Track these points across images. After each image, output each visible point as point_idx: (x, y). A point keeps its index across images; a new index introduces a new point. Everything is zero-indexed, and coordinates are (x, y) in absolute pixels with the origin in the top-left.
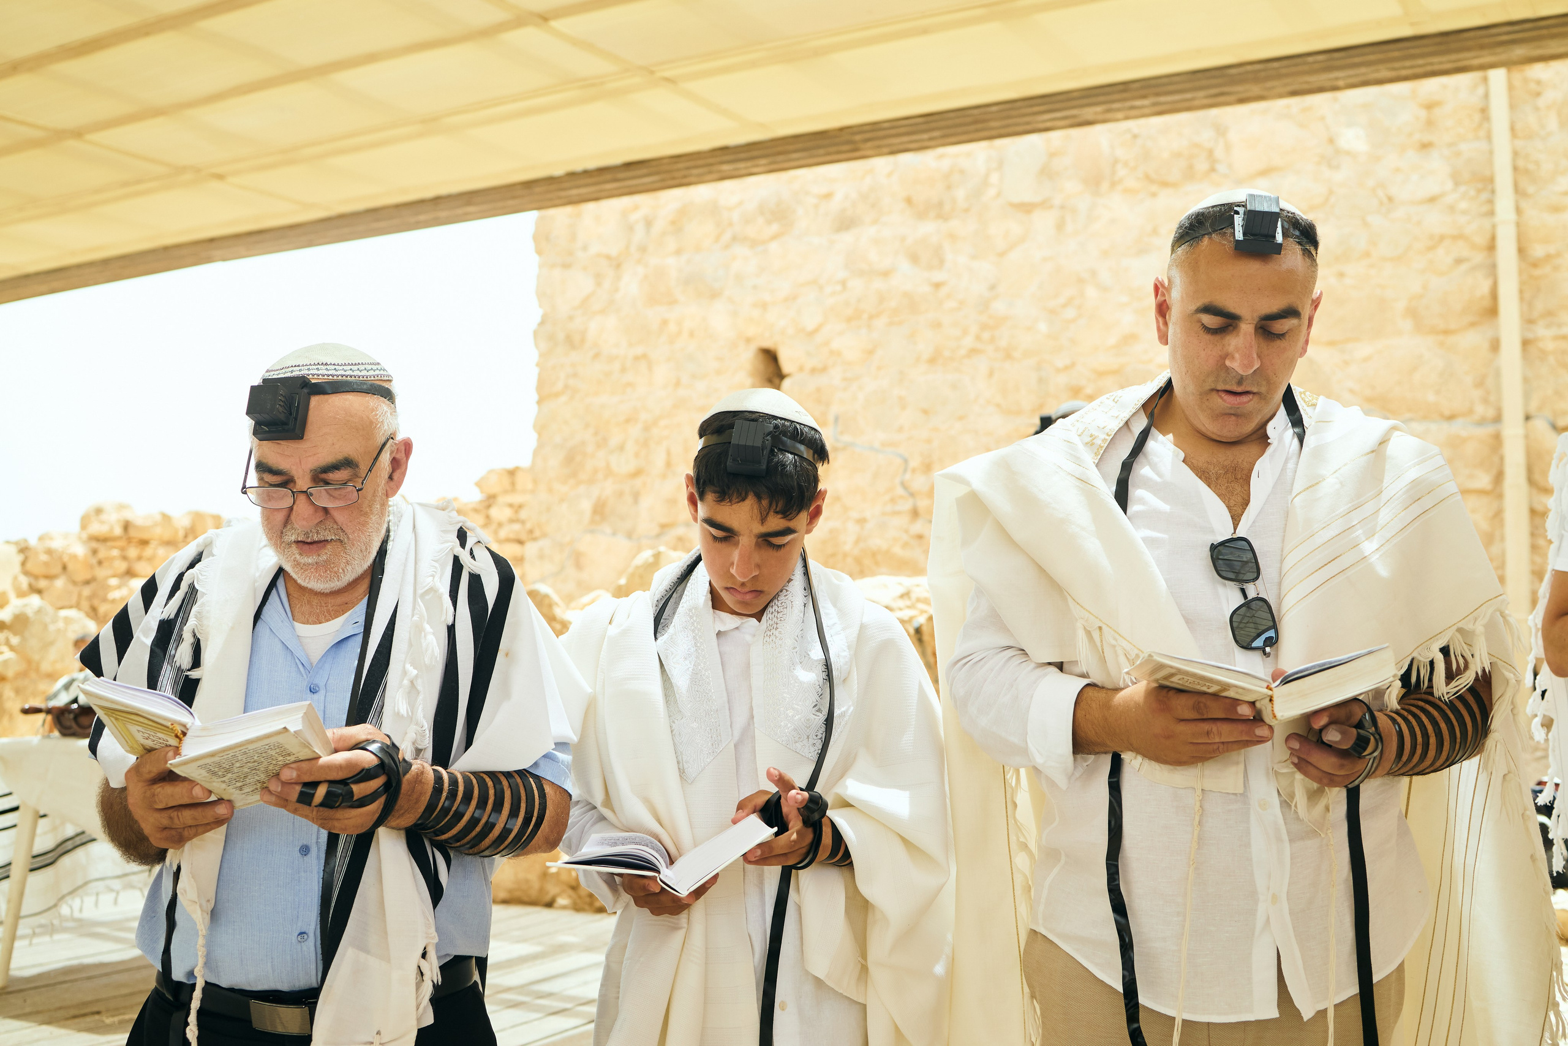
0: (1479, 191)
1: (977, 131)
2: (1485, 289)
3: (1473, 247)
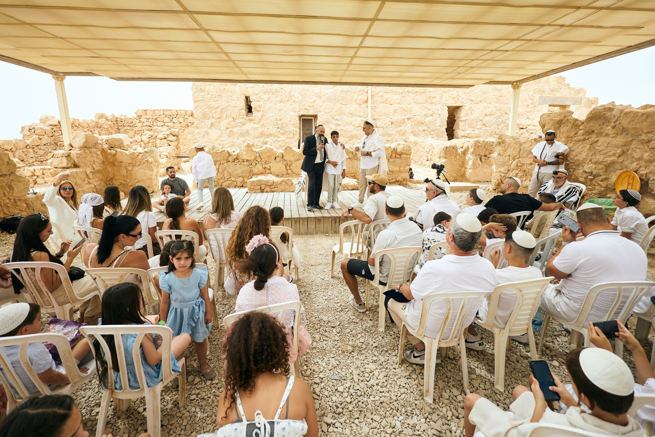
2: (366, 99)
3: (365, 92)
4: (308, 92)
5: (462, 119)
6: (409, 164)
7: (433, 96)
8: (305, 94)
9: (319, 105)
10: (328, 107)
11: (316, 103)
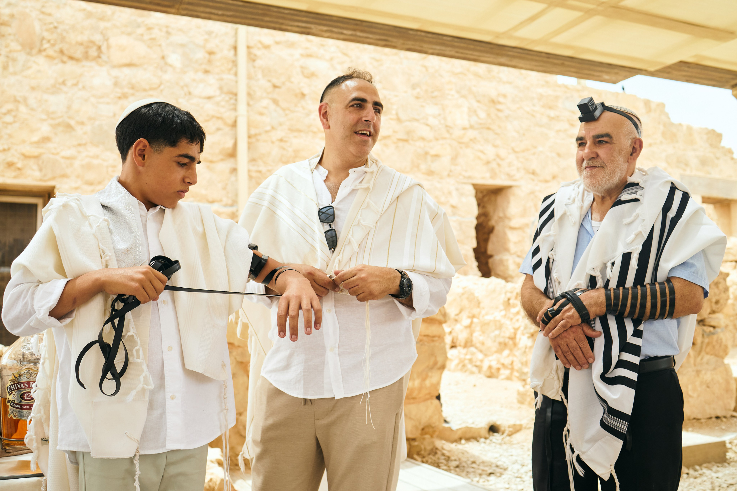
0: (231, 99)
1: (253, 19)
2: (230, 144)
3: (226, 124)
4: (22, 108)
5: (514, 223)
6: (440, 360)
7: (433, 152)
8: (9, 112)
9: (63, 154)
10: (95, 162)
11: (50, 145)
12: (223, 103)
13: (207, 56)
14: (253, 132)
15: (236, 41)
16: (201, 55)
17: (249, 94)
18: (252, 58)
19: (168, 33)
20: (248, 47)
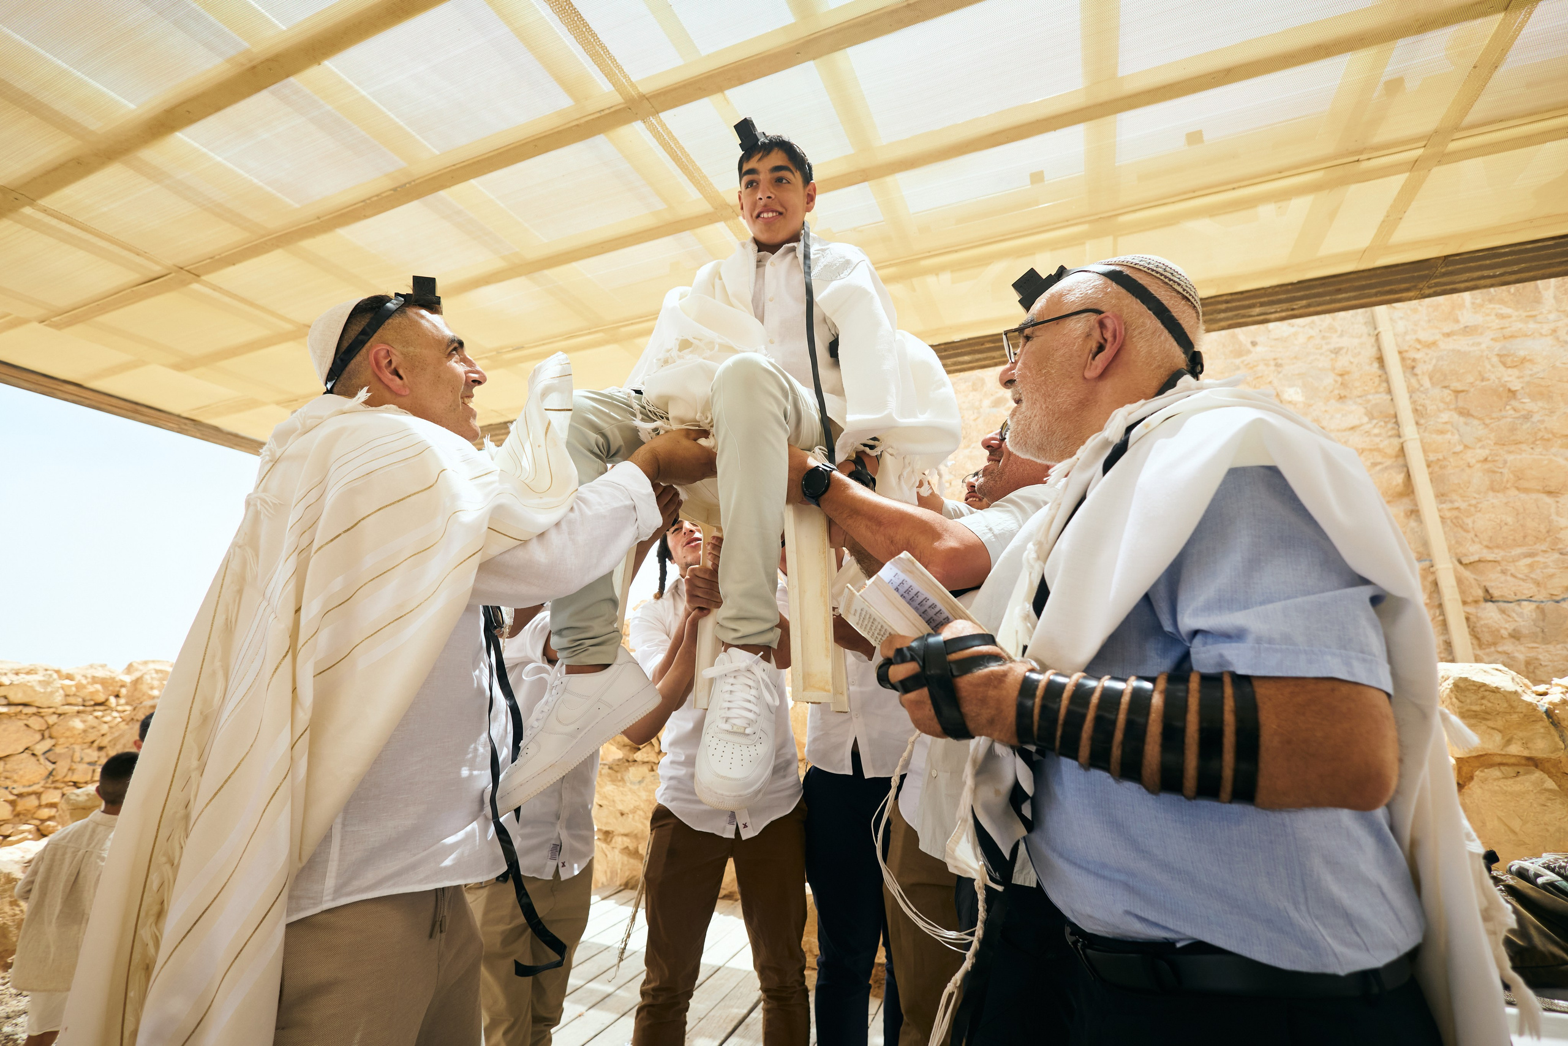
0: (1388, 423)
2: (1399, 480)
3: (1385, 455)
12: (1376, 431)
13: (1339, 379)
14: (1432, 457)
15: (1379, 349)
16: (1329, 380)
17: (1415, 411)
18: (1410, 367)
19: (1277, 365)
20: (1400, 353)
